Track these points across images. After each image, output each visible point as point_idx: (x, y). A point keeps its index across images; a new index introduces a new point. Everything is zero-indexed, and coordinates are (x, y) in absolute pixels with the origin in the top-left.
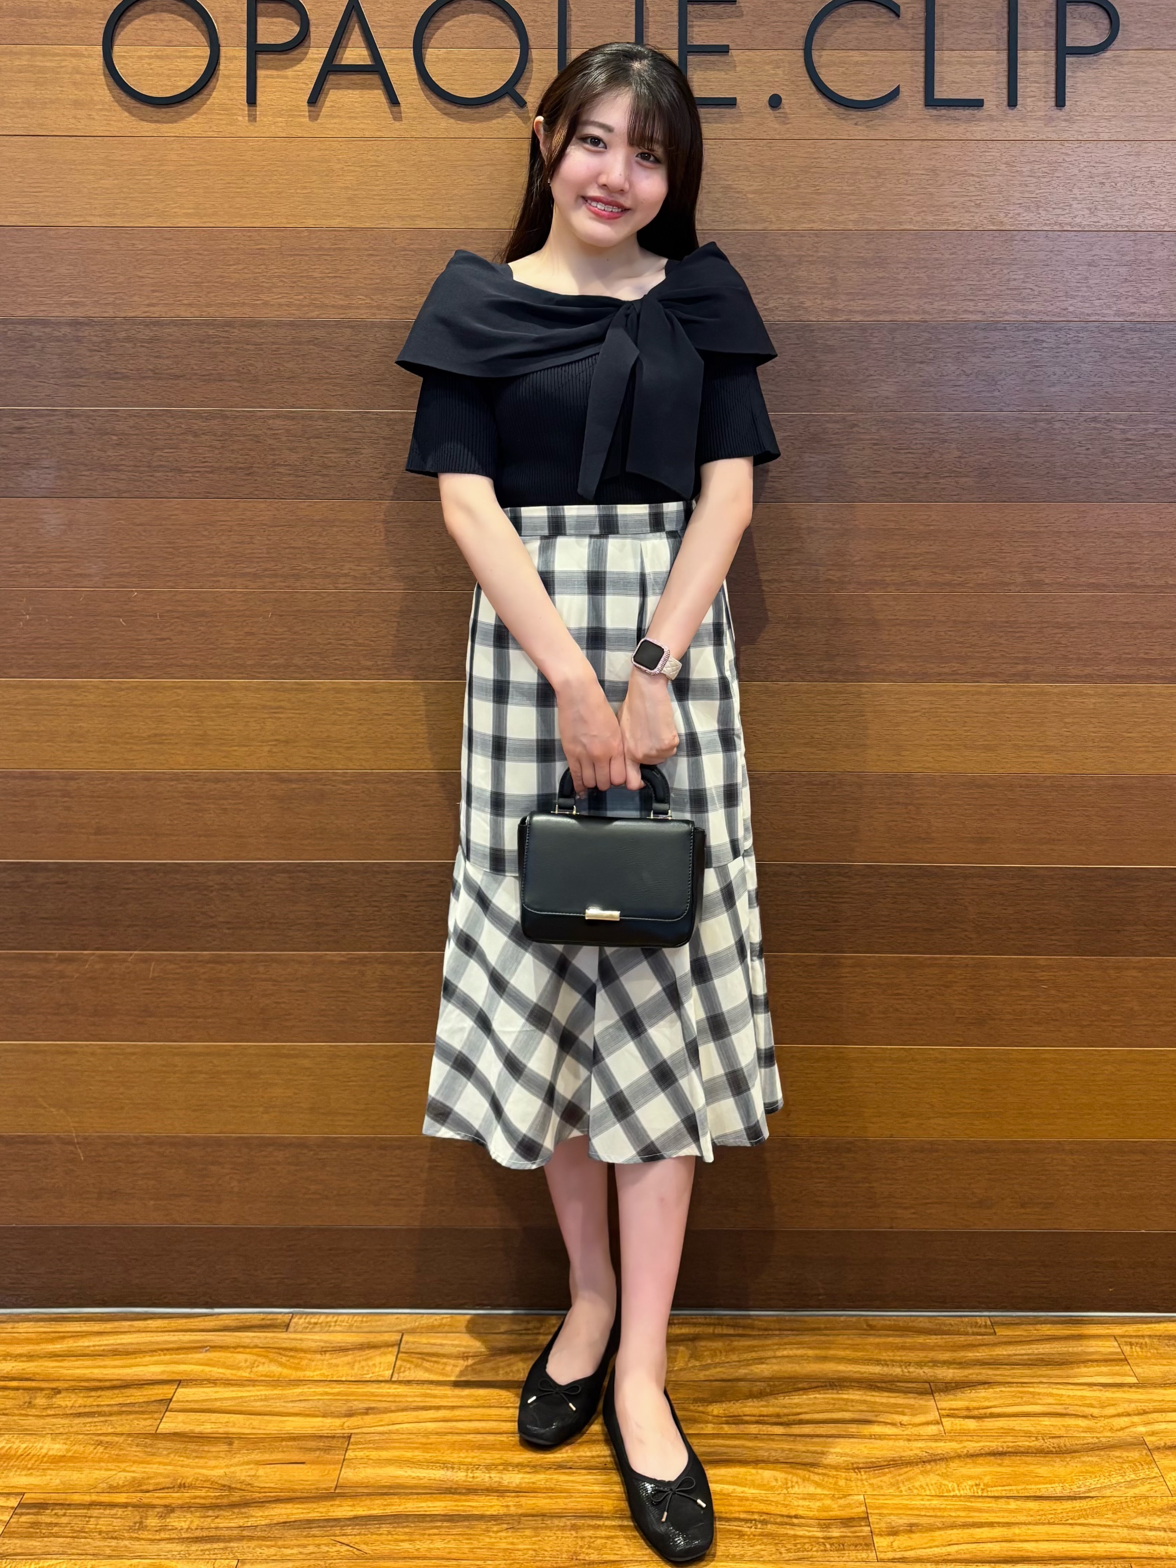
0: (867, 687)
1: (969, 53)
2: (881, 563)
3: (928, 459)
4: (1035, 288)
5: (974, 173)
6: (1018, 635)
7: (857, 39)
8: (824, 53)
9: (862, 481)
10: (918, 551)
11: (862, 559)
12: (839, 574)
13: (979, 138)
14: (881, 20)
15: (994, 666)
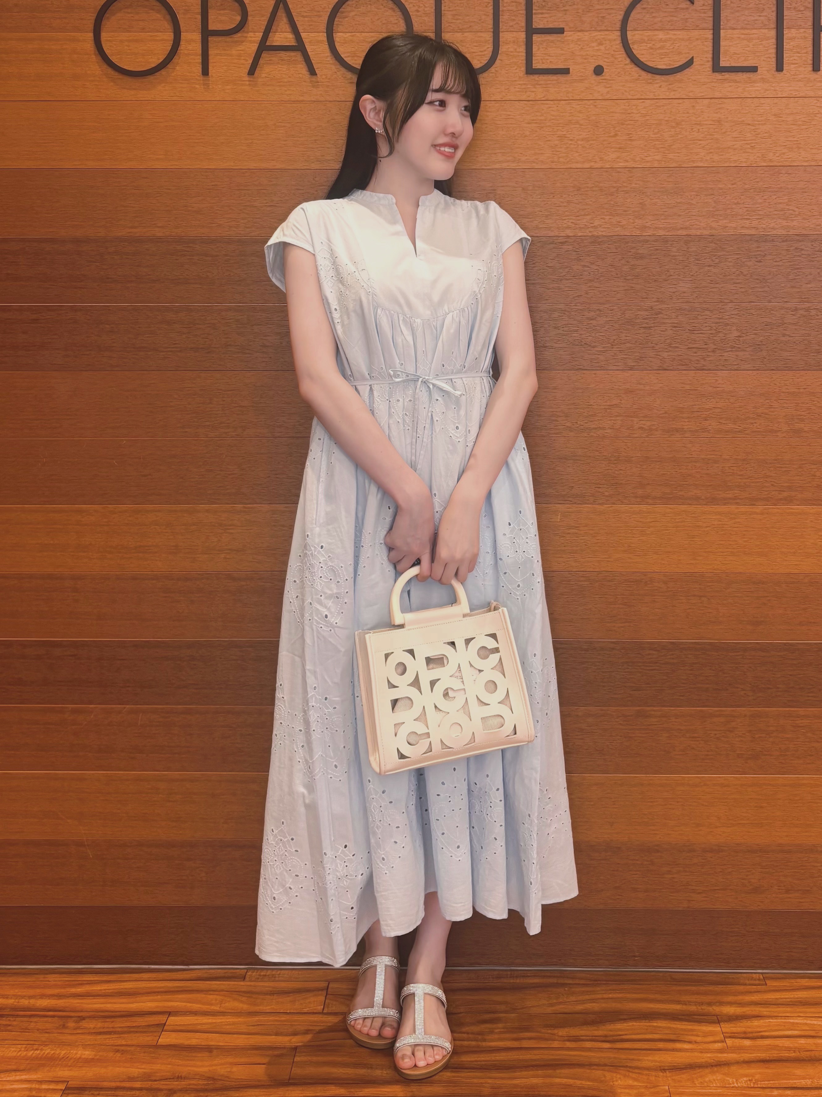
0: (670, 508)
1: (746, 31)
2: (681, 415)
3: (715, 338)
4: (796, 209)
5: (750, 122)
6: (784, 469)
7: (661, 21)
8: (637, 32)
9: (665, 355)
10: (707, 407)
11: (666, 413)
12: (648, 423)
13: (754, 96)
14: (679, 6)
15: (766, 493)
